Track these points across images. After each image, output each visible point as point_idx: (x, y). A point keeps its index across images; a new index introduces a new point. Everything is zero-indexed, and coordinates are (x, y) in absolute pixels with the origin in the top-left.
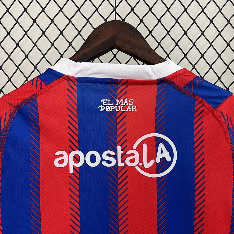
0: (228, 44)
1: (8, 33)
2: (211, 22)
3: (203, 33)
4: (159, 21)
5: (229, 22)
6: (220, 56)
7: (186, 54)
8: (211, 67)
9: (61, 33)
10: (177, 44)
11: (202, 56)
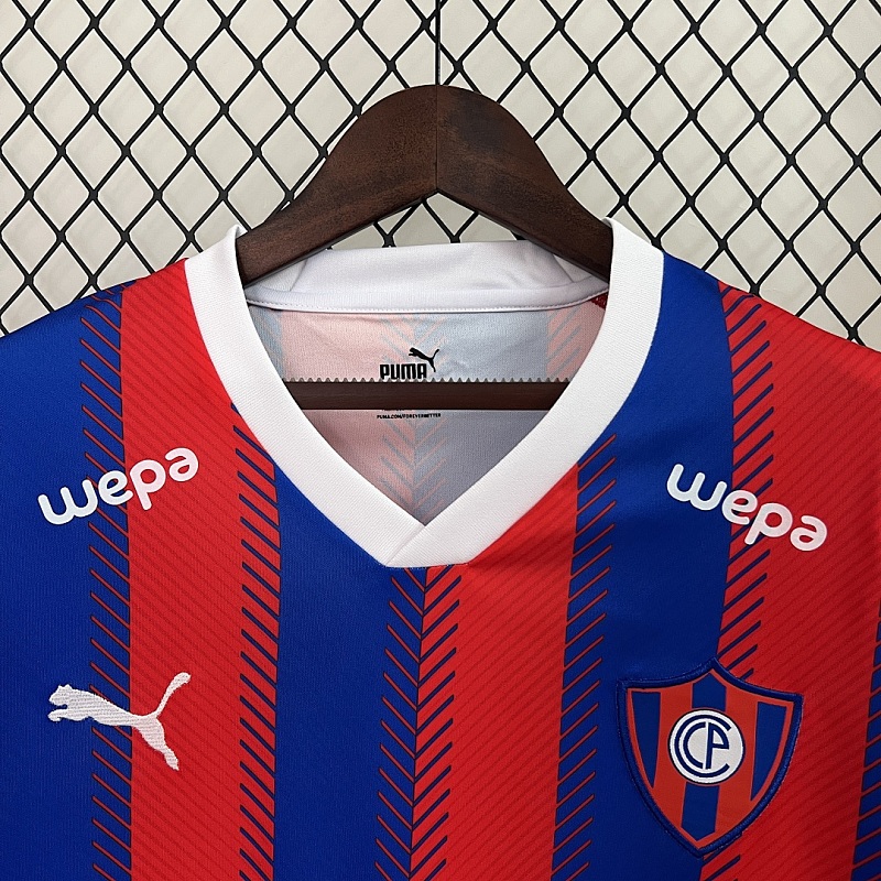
0: (858, 161)
1: (29, 109)
2: (794, 73)
3: (759, 117)
4: (593, 68)
5: (860, 74)
6: (823, 205)
7: (692, 194)
8: (789, 246)
9: (224, 109)
10: (658, 157)
11: (757, 203)
